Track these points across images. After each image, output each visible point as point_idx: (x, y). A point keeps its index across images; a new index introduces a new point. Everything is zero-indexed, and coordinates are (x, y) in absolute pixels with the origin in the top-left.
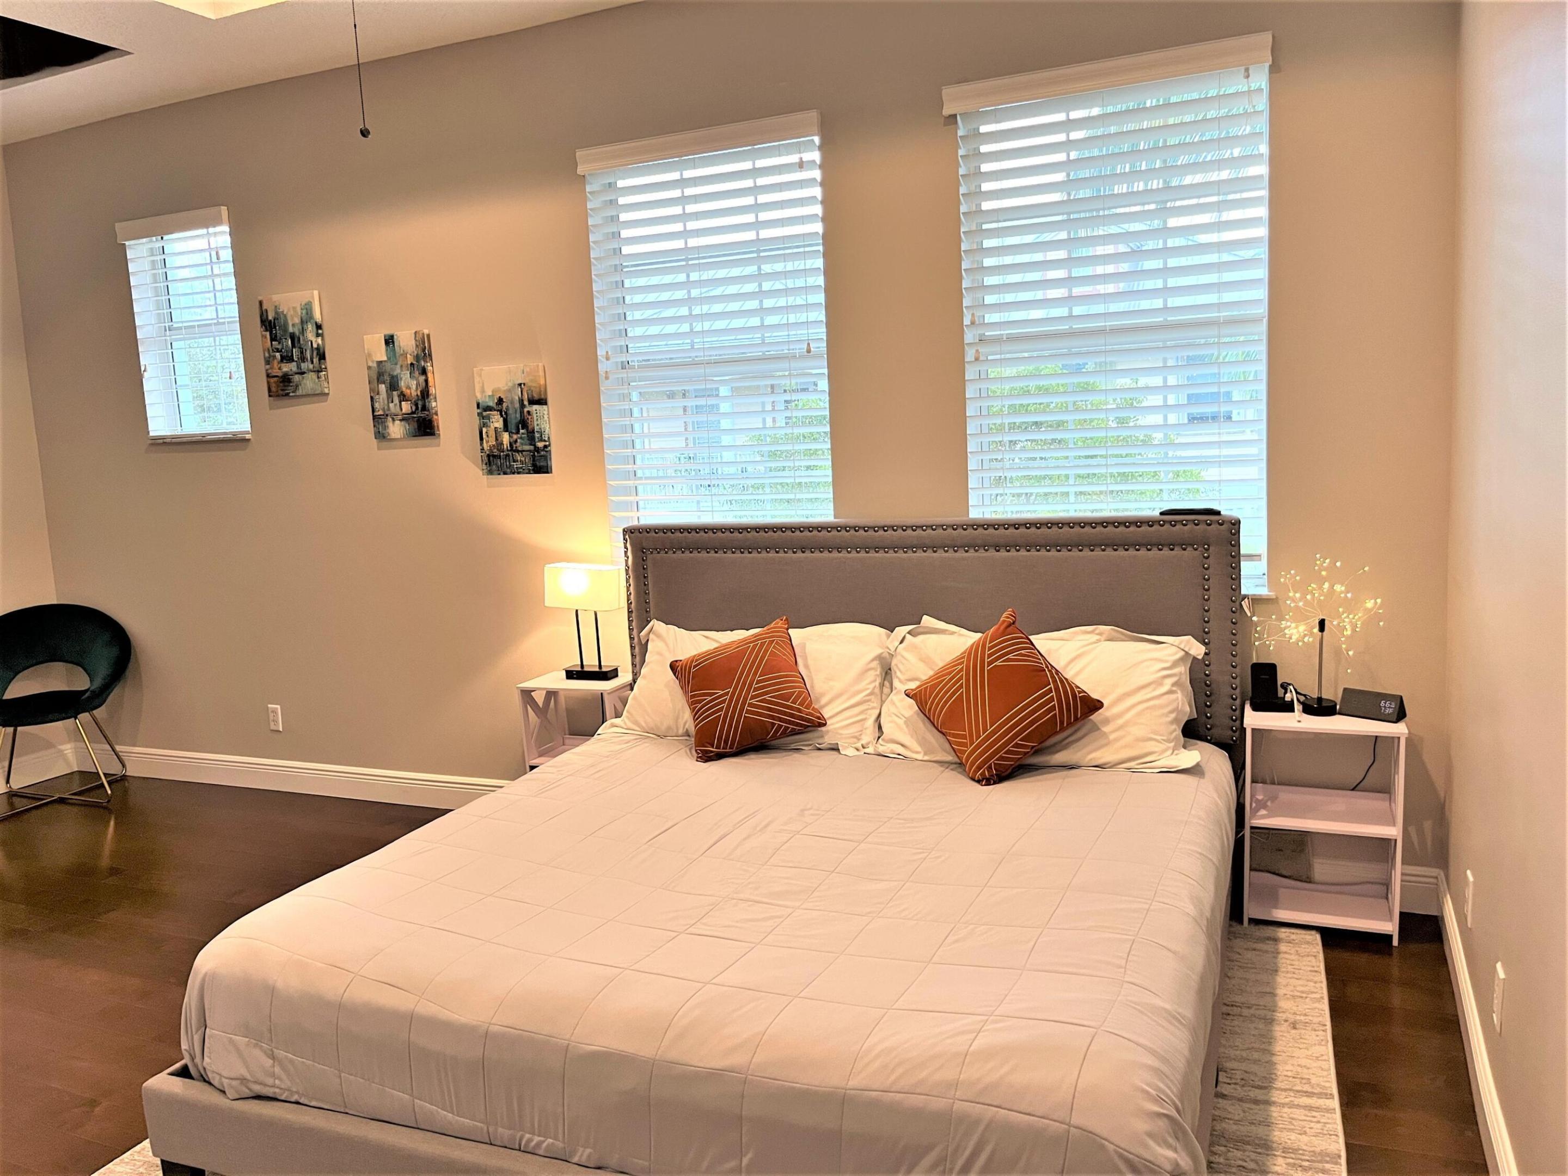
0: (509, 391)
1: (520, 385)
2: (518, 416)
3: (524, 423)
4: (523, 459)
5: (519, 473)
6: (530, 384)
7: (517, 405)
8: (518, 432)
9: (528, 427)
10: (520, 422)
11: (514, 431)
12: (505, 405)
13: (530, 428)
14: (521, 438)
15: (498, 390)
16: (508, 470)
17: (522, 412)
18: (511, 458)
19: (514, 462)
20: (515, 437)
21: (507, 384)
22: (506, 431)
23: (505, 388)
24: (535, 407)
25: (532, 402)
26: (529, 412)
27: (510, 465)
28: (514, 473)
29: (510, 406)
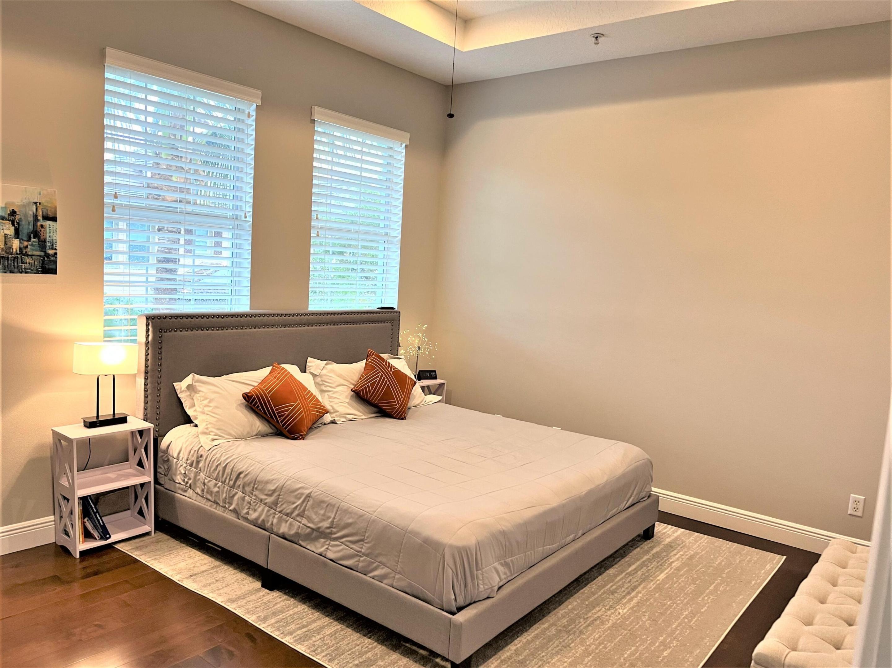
0: (24, 206)
1: (36, 203)
2: (31, 227)
3: (36, 234)
4: (32, 262)
5: (26, 273)
6: (46, 204)
7: (31, 219)
8: (29, 240)
9: (40, 237)
10: (32, 232)
11: (25, 239)
12: (17, 218)
13: (42, 238)
14: (32, 245)
15: (13, 204)
16: (16, 270)
17: (35, 225)
18: (20, 260)
19: (22, 263)
20: (26, 243)
21: (22, 201)
22: (17, 238)
23: (19, 204)
24: (49, 222)
25: (46, 218)
26: (42, 226)
27: (18, 266)
28: (21, 273)
29: (23, 218)
